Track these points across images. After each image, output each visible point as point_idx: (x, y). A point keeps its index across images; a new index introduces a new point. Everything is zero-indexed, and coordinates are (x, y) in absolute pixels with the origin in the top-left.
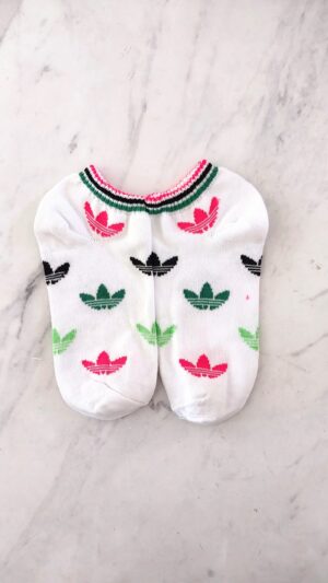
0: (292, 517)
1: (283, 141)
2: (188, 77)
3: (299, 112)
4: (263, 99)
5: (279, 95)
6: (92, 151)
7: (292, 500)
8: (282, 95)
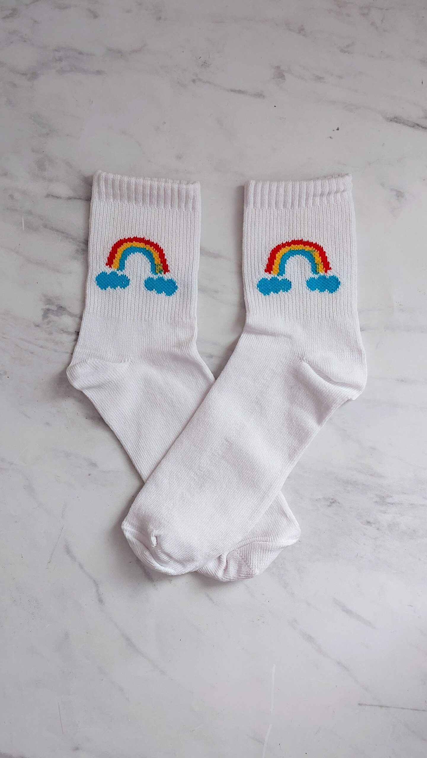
1: (329, 506)
3: (368, 523)
4: (381, 476)
5: (388, 496)
8: (388, 500)
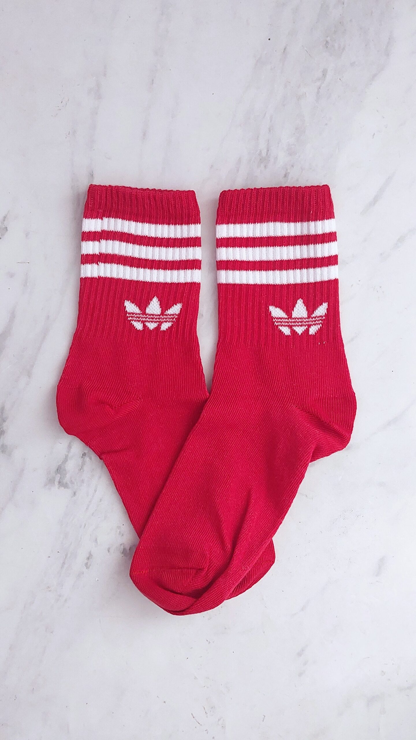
0: (300, 675)
2: (144, 135)
6: (27, 235)
7: (300, 654)
